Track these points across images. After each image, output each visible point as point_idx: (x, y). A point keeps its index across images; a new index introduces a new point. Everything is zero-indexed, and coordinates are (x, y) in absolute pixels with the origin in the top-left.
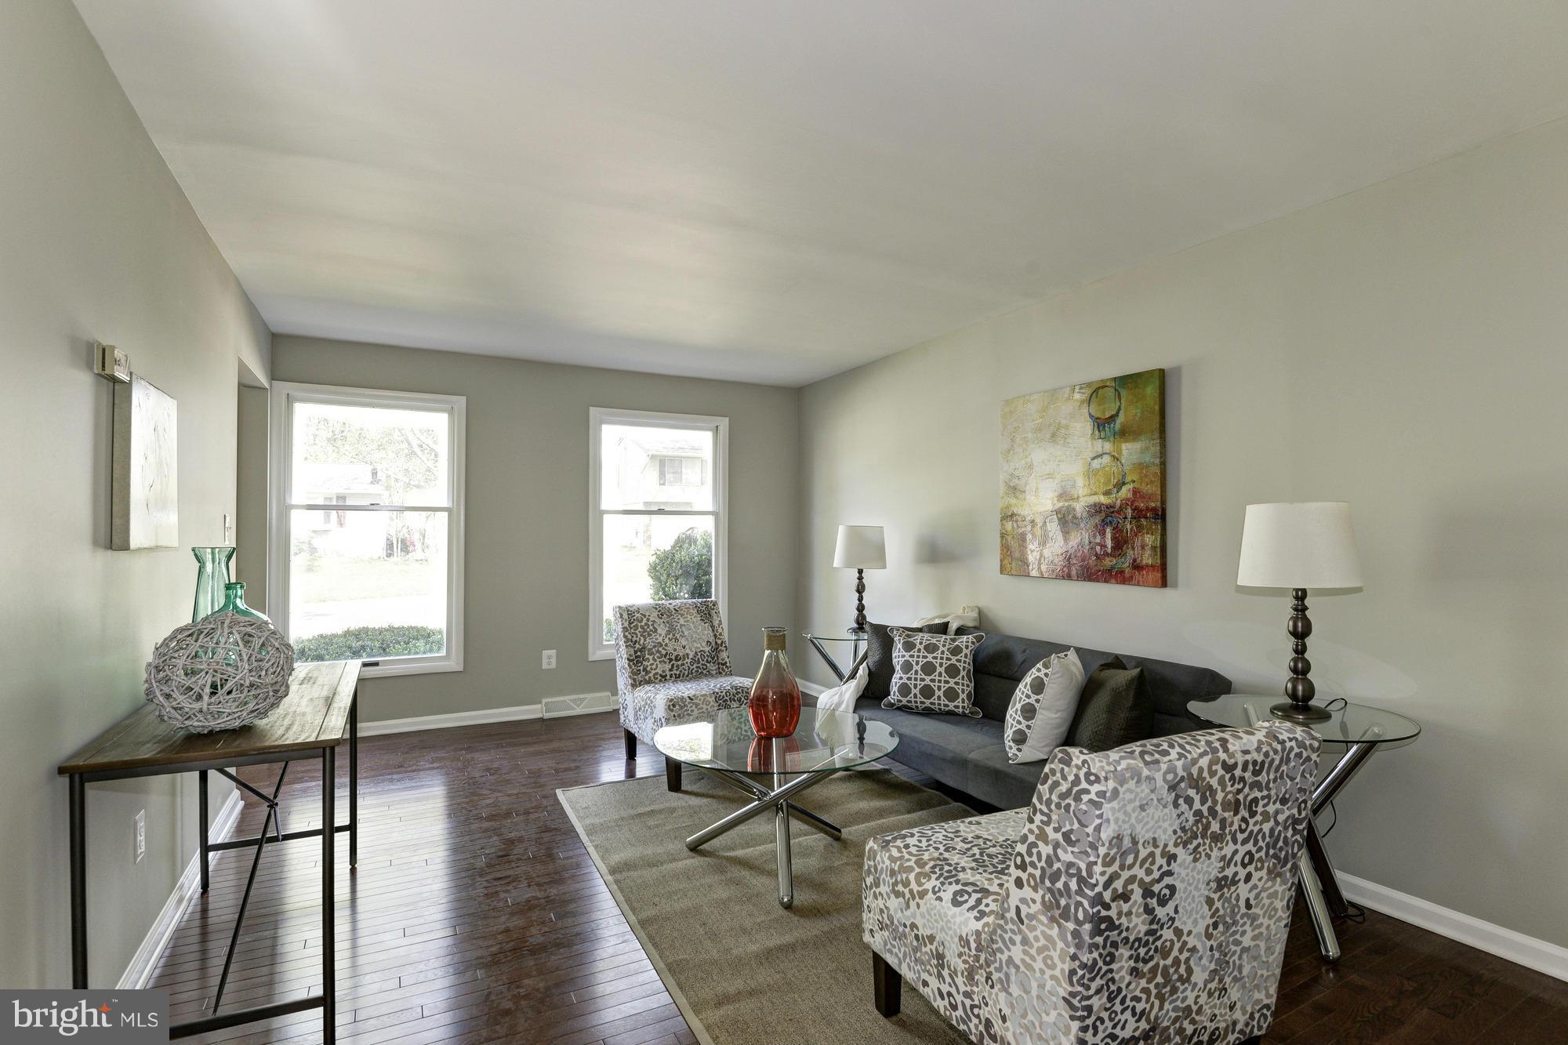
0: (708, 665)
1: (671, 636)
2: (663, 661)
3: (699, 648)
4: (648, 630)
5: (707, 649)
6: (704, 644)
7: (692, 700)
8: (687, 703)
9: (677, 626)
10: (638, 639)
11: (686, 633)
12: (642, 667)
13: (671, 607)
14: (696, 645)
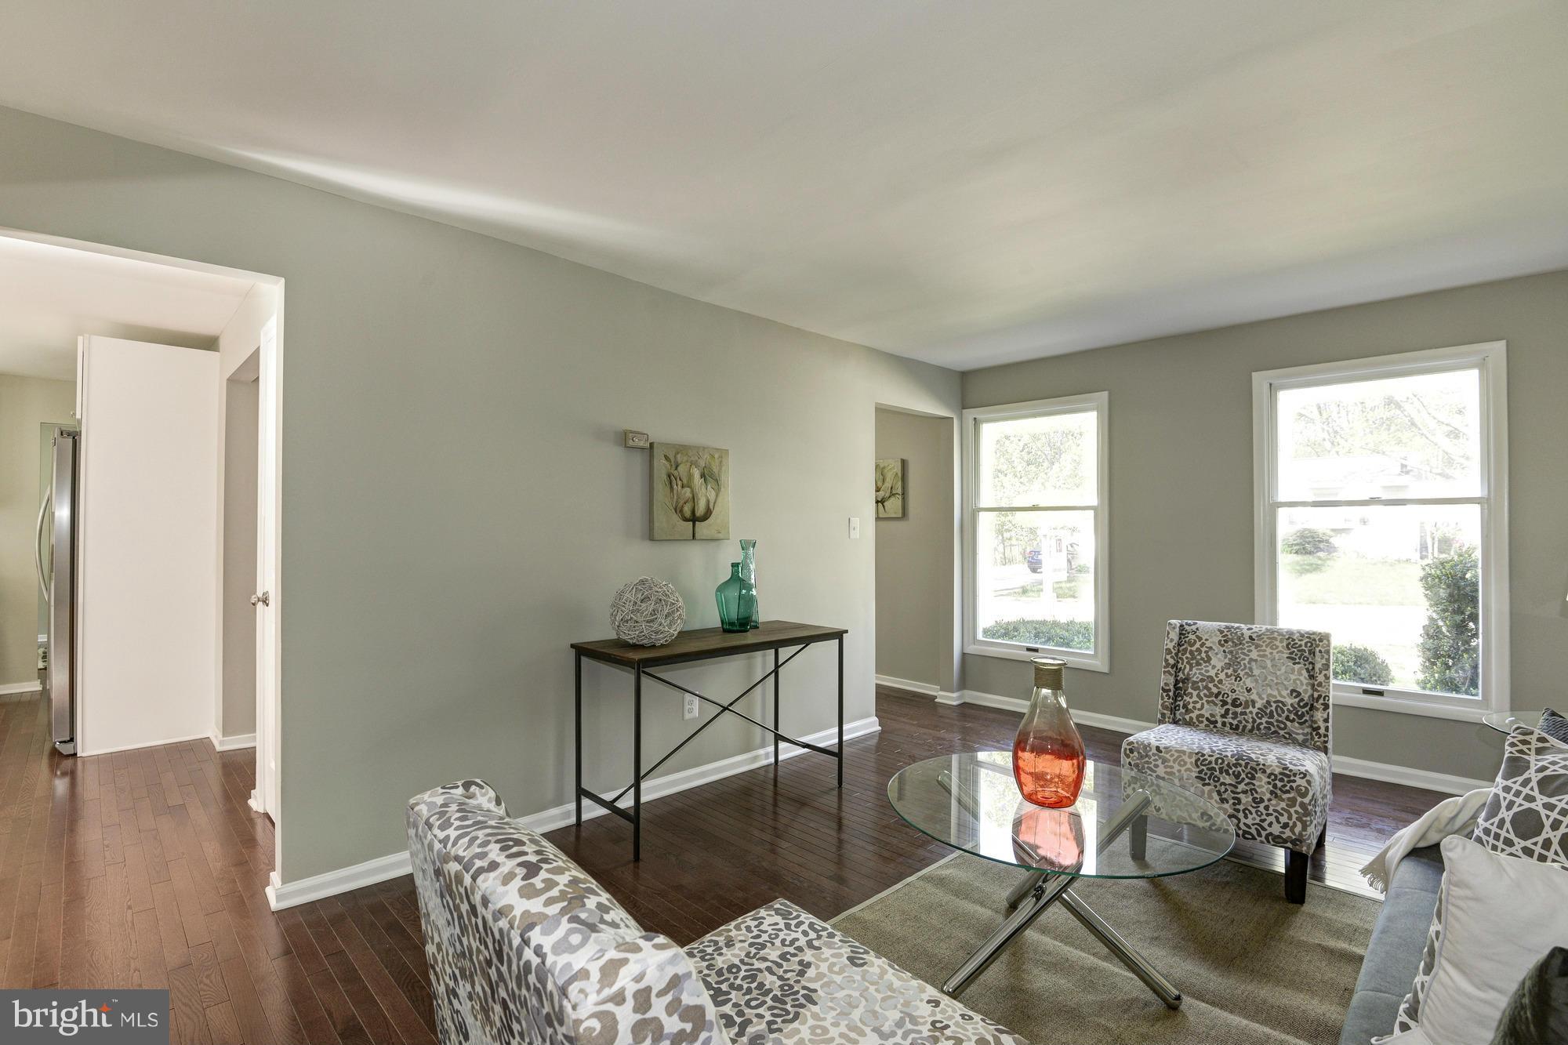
0: (1288, 723)
1: (1230, 672)
2: (1213, 702)
3: (1275, 697)
4: (1199, 657)
5: (1289, 701)
6: (1285, 693)
7: (1161, 752)
8: (1150, 753)
9: (1244, 659)
10: (1183, 666)
11: (1256, 672)
12: (1182, 702)
13: (1247, 634)
14: (1269, 691)
